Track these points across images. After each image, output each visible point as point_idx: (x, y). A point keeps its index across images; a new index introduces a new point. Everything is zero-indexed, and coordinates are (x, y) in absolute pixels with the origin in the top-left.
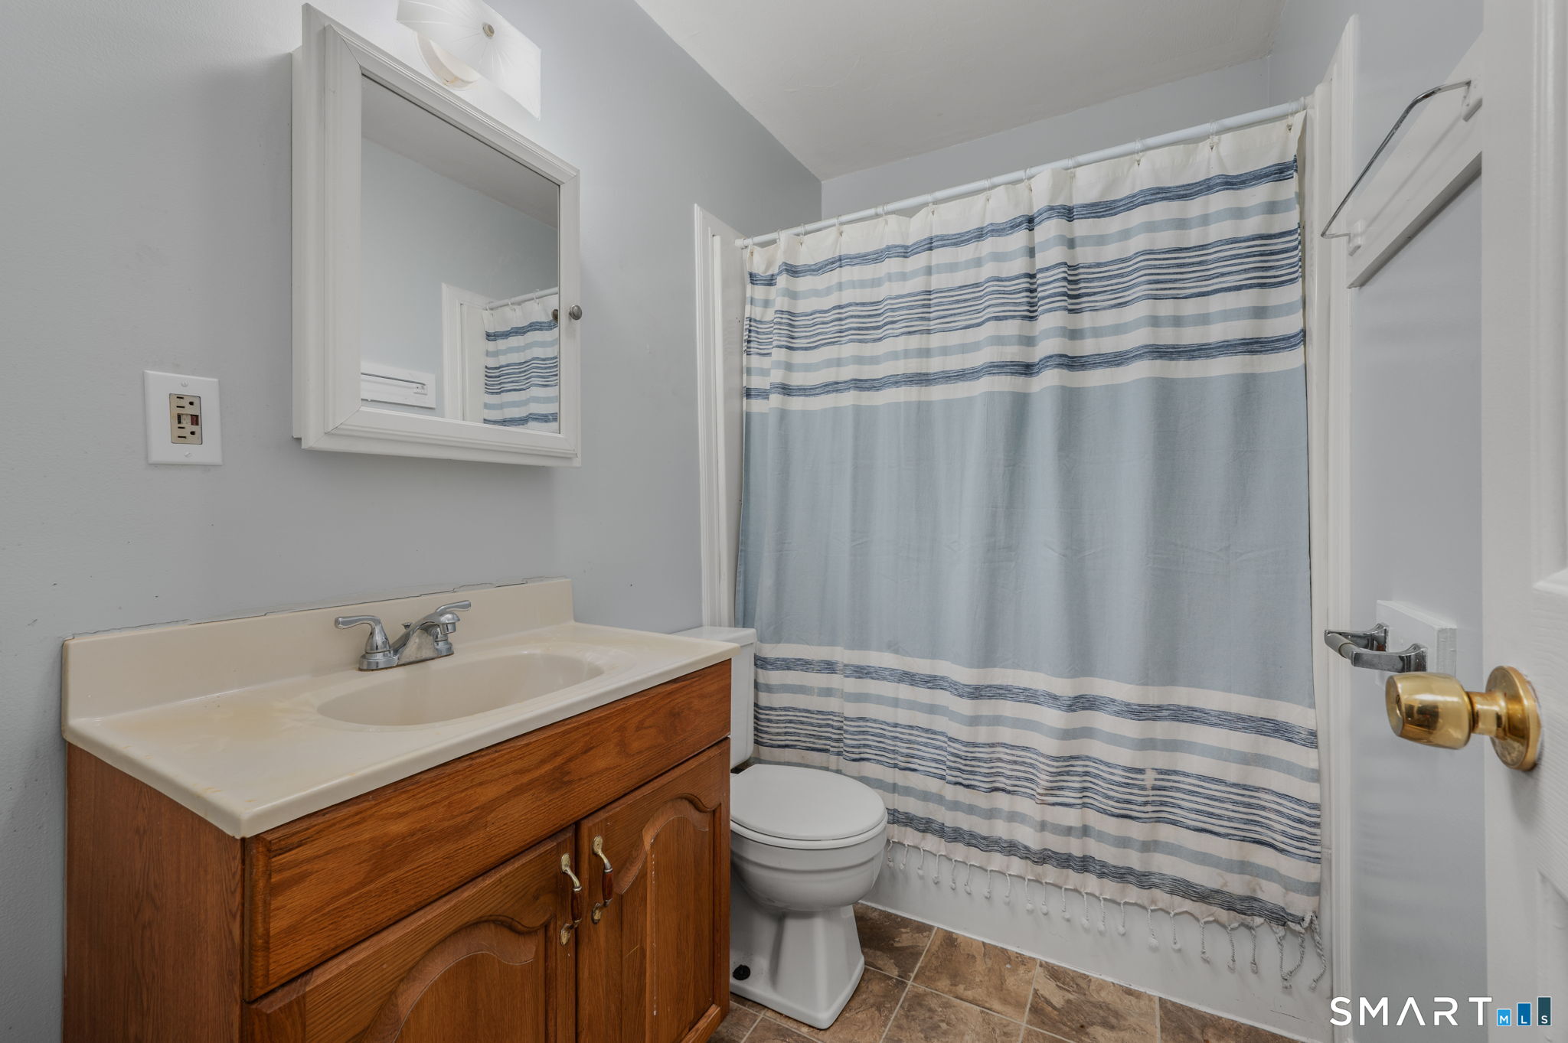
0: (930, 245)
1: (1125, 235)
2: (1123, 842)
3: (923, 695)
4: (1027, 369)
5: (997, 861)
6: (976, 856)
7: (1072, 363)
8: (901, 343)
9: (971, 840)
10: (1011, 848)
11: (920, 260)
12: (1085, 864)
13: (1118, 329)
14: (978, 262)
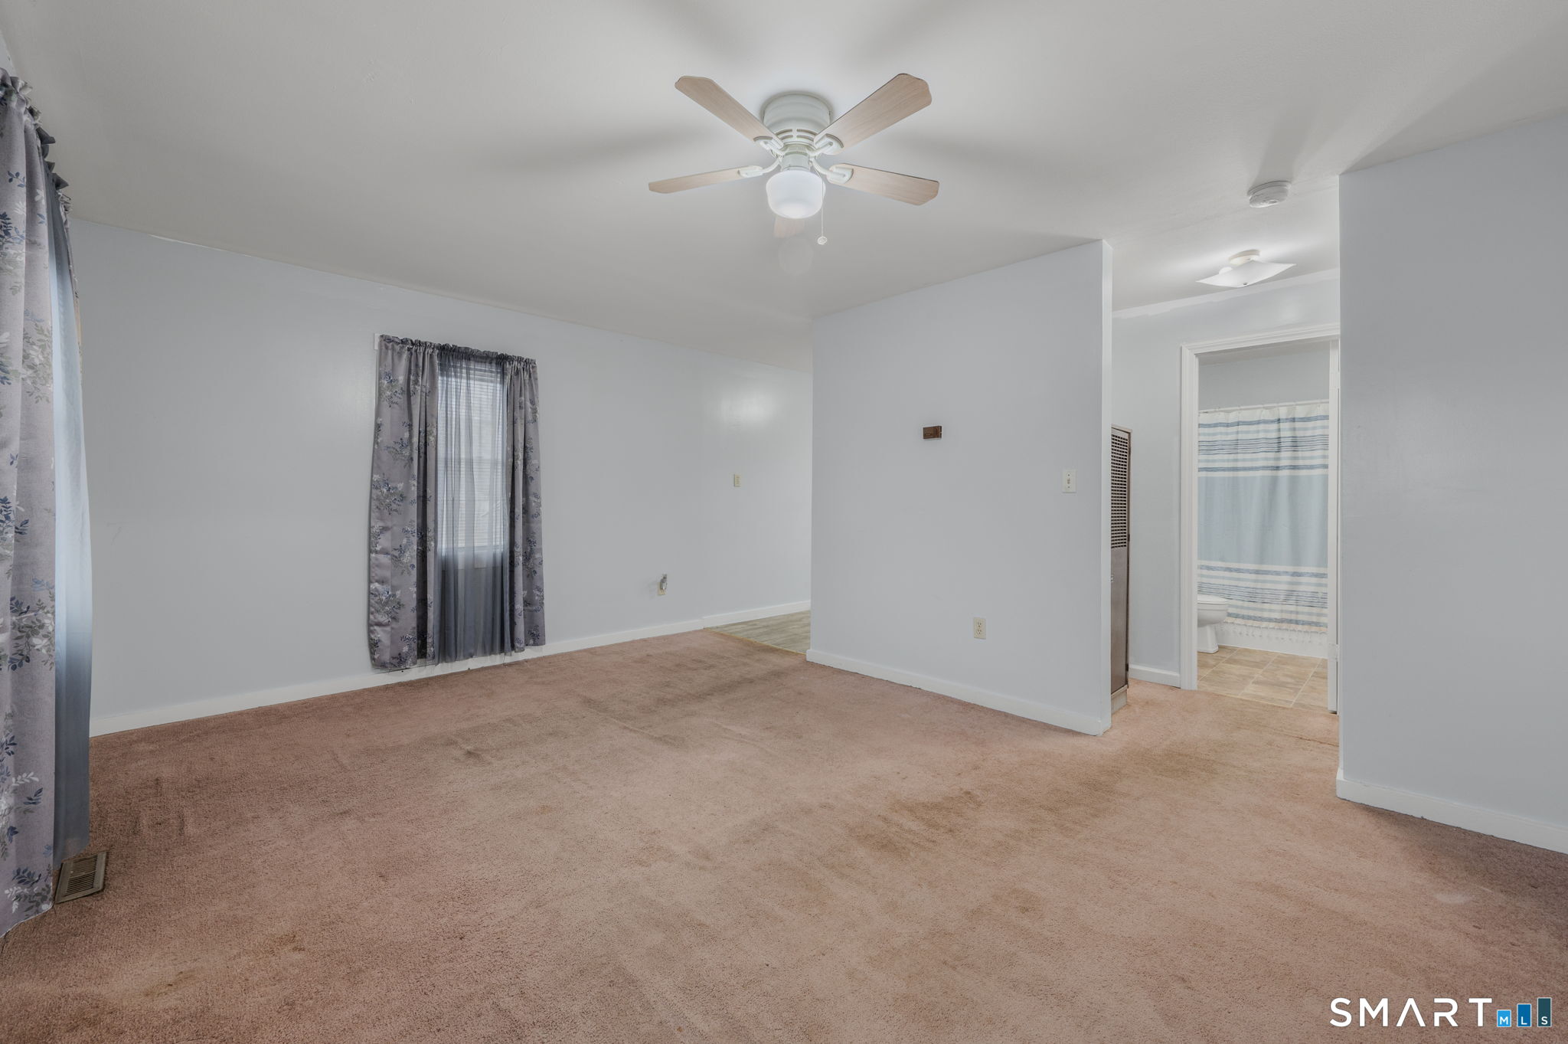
0: (1238, 424)
1: (1314, 428)
2: (1310, 614)
3: (1235, 575)
4: (1277, 468)
5: (1265, 624)
6: (1256, 624)
7: (1294, 467)
8: (1226, 457)
9: (1255, 619)
10: (1270, 620)
11: (1234, 429)
12: (1297, 622)
13: (1312, 458)
14: (1258, 432)
